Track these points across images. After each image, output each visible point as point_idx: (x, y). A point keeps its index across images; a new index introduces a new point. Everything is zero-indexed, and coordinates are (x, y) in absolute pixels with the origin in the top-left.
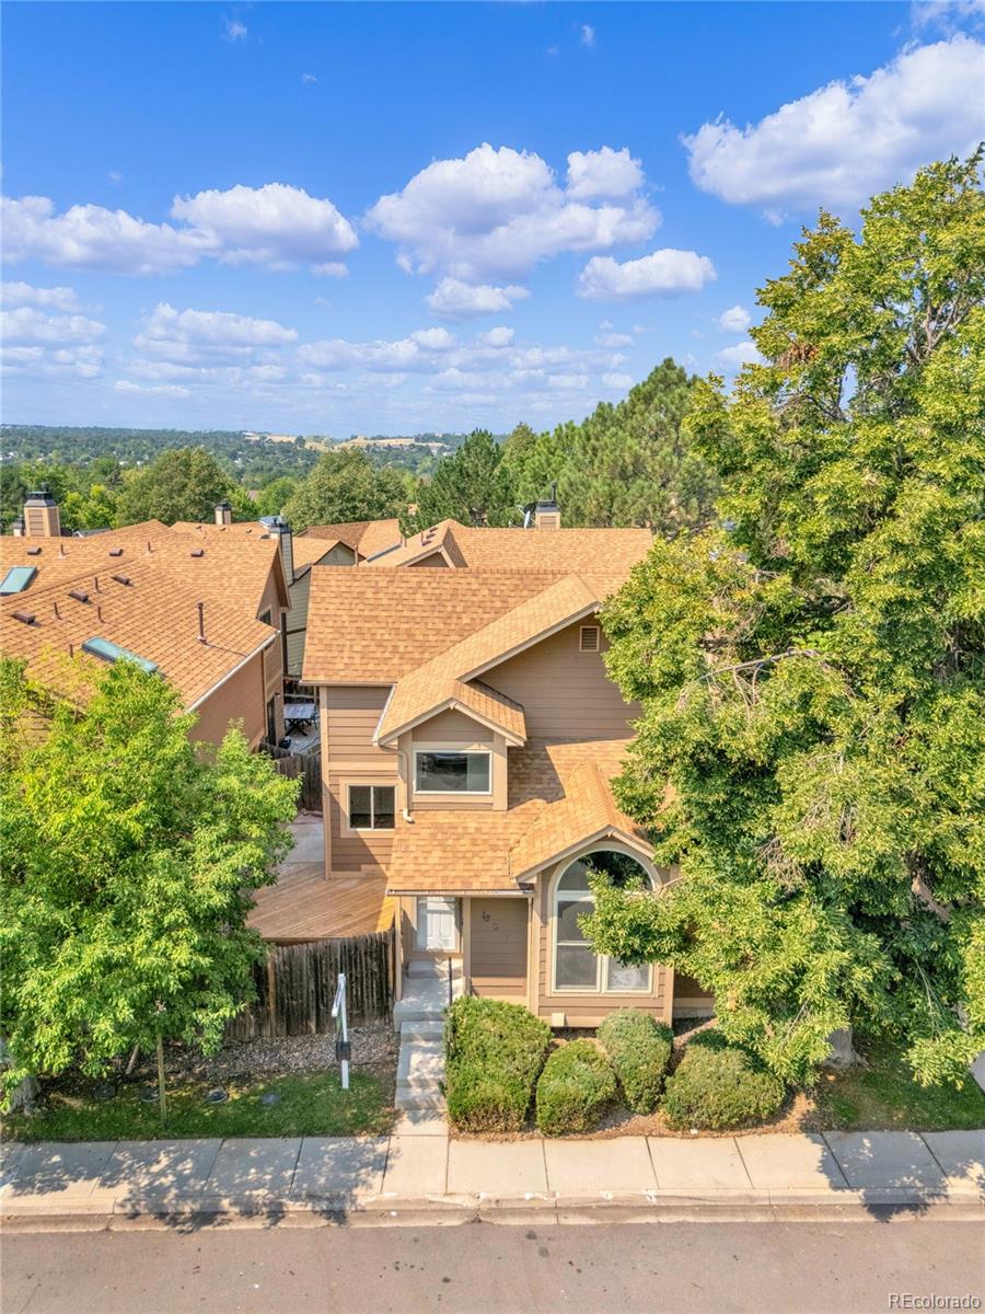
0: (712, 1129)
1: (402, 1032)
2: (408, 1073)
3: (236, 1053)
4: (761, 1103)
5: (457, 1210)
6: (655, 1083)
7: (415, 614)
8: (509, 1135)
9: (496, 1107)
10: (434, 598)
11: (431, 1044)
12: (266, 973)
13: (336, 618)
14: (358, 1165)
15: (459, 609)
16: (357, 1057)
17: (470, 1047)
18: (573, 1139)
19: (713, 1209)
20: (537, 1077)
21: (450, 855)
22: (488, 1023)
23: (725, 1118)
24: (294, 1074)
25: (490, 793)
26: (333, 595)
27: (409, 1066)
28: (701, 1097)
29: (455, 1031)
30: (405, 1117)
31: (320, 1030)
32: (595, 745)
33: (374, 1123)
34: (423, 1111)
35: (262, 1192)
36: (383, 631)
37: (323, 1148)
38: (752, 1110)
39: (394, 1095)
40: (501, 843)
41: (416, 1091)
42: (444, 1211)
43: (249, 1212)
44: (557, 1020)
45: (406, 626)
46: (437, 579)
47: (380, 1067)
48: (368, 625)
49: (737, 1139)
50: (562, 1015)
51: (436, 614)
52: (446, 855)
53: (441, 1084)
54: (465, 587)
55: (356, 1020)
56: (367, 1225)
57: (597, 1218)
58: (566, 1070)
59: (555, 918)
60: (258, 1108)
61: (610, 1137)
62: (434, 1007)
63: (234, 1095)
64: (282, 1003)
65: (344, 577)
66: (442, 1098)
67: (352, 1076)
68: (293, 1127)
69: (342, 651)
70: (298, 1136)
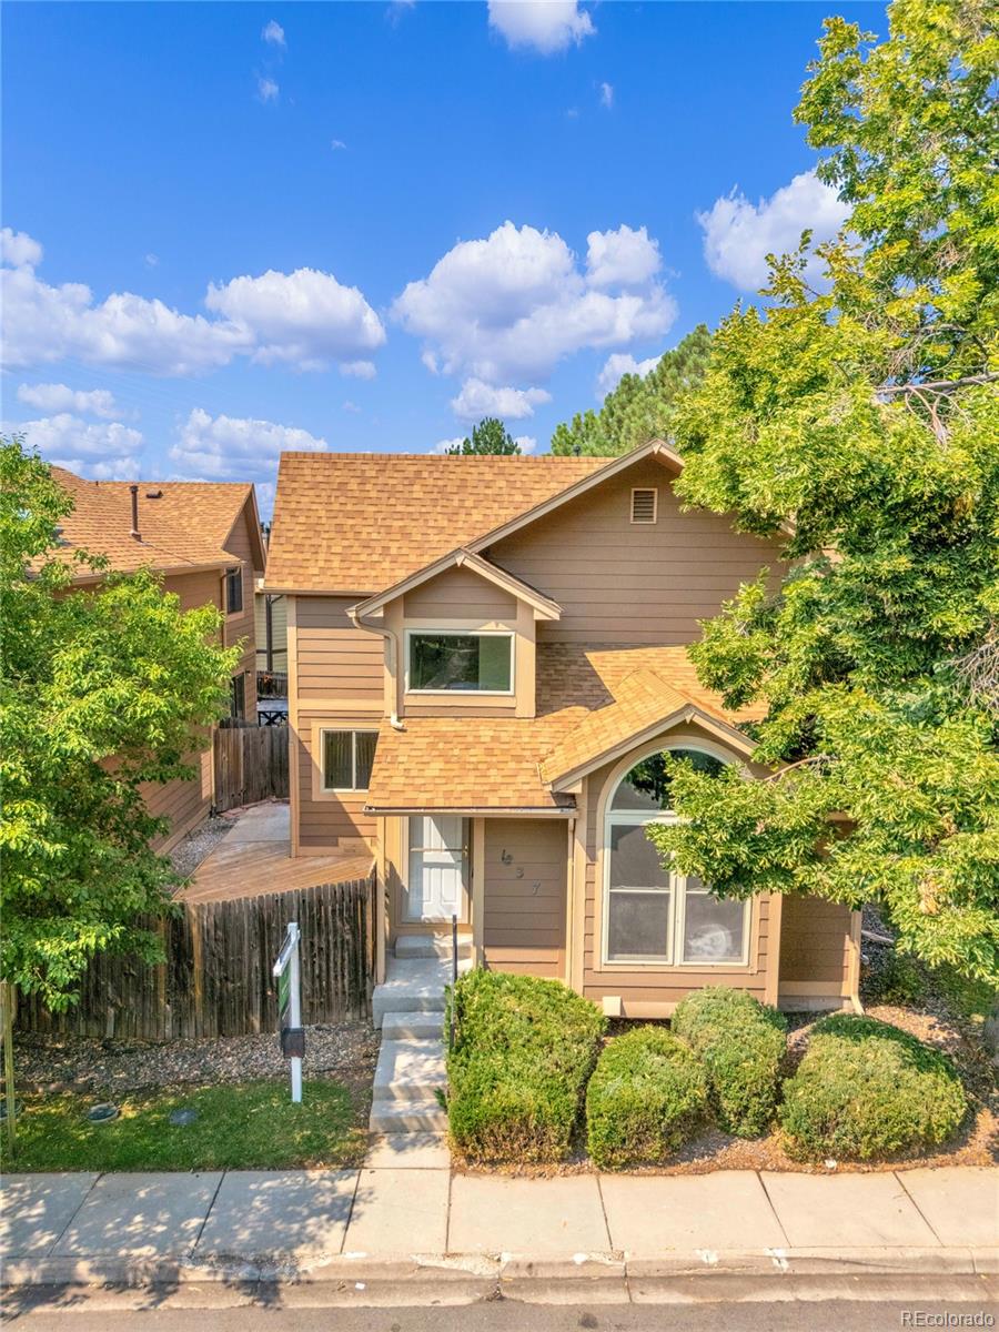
0: (859, 1160)
1: (384, 1026)
2: (391, 1079)
3: (141, 1058)
4: (935, 1118)
5: (464, 1280)
6: (766, 1087)
7: (411, 509)
8: (546, 1169)
9: (525, 1121)
10: (436, 490)
11: (425, 1043)
12: (190, 939)
13: (311, 513)
14: (306, 1212)
15: (469, 504)
16: (317, 1060)
17: (484, 1036)
18: (644, 1175)
19: (883, 1281)
20: (586, 1080)
21: (455, 766)
22: (511, 1002)
23: (880, 1140)
24: (221, 1085)
25: (511, 693)
26: (306, 486)
27: (393, 1070)
28: (842, 1108)
29: (461, 1013)
30: (384, 1142)
31: (266, 1028)
32: (652, 652)
33: (335, 1149)
34: (412, 1135)
35: (147, 1250)
36: (370, 529)
37: (253, 1187)
38: (922, 1127)
39: (368, 1112)
40: (527, 753)
41: (401, 1106)
42: (441, 1282)
43: (119, 1284)
44: (610, 1006)
45: (401, 523)
46: (441, 468)
47: (350, 1073)
48: (351, 522)
49: (898, 1174)
50: (617, 1000)
51: (439, 509)
52: (449, 766)
53: (440, 1094)
54: (475, 477)
55: (319, 1013)
56: (316, 1305)
57: (694, 1293)
58: (631, 1066)
59: (608, 851)
60: (160, 1129)
61: (700, 1171)
62: (430, 991)
63: (129, 1112)
64: (213, 987)
65: (322, 465)
66: (441, 1114)
67: (306, 1087)
68: (211, 1155)
69: (316, 553)
70: (218, 1168)
